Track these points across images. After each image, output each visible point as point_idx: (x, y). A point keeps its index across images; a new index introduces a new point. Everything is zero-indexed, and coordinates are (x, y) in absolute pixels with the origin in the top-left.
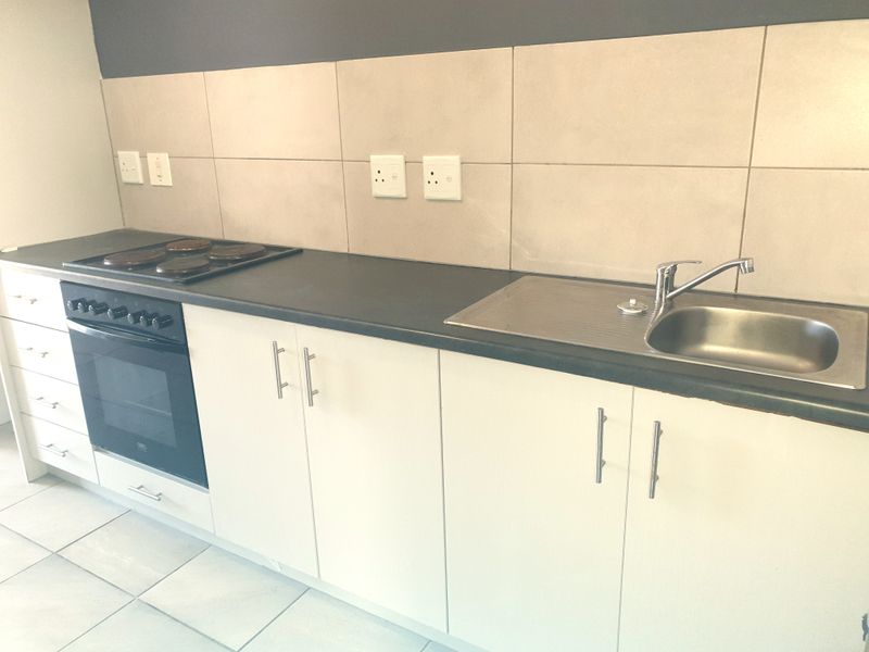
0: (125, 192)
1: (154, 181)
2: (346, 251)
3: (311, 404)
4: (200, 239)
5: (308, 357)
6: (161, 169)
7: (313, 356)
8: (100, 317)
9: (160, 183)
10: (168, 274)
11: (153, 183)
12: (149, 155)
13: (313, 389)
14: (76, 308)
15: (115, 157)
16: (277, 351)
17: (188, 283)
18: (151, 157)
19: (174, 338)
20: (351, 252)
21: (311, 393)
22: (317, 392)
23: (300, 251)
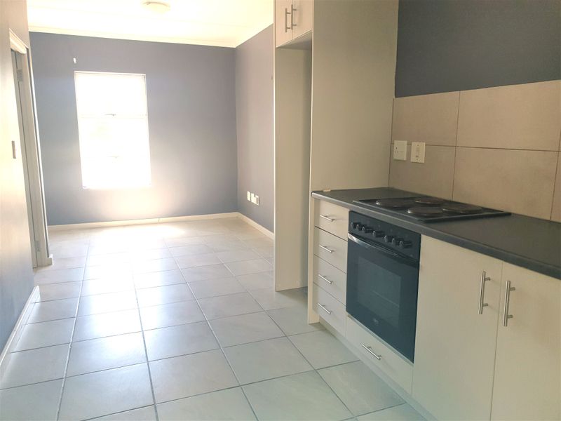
0: (394, 165)
1: (413, 159)
2: (548, 218)
3: (506, 324)
4: (437, 198)
5: (511, 289)
6: (419, 152)
7: (514, 289)
8: (368, 235)
9: (416, 161)
10: (416, 214)
11: (412, 160)
12: (413, 143)
13: (509, 314)
14: (355, 227)
15: (392, 144)
16: (485, 279)
17: (428, 222)
18: (414, 144)
19: (411, 256)
20: (552, 220)
21: (508, 317)
22: (511, 316)
23: (509, 214)
